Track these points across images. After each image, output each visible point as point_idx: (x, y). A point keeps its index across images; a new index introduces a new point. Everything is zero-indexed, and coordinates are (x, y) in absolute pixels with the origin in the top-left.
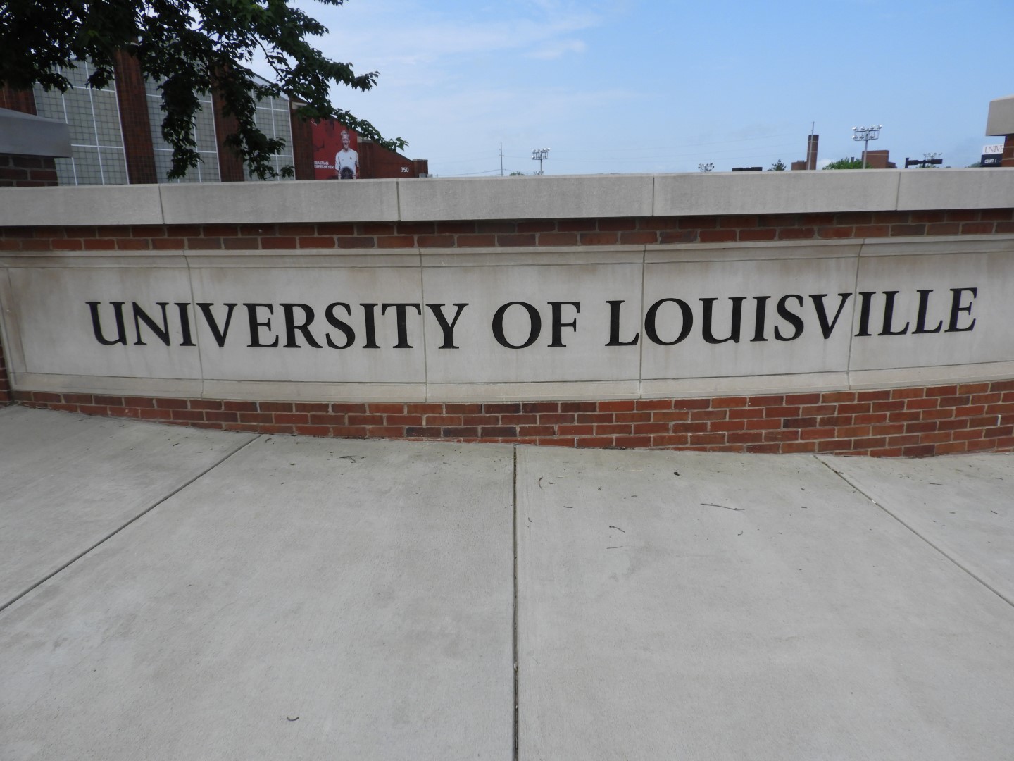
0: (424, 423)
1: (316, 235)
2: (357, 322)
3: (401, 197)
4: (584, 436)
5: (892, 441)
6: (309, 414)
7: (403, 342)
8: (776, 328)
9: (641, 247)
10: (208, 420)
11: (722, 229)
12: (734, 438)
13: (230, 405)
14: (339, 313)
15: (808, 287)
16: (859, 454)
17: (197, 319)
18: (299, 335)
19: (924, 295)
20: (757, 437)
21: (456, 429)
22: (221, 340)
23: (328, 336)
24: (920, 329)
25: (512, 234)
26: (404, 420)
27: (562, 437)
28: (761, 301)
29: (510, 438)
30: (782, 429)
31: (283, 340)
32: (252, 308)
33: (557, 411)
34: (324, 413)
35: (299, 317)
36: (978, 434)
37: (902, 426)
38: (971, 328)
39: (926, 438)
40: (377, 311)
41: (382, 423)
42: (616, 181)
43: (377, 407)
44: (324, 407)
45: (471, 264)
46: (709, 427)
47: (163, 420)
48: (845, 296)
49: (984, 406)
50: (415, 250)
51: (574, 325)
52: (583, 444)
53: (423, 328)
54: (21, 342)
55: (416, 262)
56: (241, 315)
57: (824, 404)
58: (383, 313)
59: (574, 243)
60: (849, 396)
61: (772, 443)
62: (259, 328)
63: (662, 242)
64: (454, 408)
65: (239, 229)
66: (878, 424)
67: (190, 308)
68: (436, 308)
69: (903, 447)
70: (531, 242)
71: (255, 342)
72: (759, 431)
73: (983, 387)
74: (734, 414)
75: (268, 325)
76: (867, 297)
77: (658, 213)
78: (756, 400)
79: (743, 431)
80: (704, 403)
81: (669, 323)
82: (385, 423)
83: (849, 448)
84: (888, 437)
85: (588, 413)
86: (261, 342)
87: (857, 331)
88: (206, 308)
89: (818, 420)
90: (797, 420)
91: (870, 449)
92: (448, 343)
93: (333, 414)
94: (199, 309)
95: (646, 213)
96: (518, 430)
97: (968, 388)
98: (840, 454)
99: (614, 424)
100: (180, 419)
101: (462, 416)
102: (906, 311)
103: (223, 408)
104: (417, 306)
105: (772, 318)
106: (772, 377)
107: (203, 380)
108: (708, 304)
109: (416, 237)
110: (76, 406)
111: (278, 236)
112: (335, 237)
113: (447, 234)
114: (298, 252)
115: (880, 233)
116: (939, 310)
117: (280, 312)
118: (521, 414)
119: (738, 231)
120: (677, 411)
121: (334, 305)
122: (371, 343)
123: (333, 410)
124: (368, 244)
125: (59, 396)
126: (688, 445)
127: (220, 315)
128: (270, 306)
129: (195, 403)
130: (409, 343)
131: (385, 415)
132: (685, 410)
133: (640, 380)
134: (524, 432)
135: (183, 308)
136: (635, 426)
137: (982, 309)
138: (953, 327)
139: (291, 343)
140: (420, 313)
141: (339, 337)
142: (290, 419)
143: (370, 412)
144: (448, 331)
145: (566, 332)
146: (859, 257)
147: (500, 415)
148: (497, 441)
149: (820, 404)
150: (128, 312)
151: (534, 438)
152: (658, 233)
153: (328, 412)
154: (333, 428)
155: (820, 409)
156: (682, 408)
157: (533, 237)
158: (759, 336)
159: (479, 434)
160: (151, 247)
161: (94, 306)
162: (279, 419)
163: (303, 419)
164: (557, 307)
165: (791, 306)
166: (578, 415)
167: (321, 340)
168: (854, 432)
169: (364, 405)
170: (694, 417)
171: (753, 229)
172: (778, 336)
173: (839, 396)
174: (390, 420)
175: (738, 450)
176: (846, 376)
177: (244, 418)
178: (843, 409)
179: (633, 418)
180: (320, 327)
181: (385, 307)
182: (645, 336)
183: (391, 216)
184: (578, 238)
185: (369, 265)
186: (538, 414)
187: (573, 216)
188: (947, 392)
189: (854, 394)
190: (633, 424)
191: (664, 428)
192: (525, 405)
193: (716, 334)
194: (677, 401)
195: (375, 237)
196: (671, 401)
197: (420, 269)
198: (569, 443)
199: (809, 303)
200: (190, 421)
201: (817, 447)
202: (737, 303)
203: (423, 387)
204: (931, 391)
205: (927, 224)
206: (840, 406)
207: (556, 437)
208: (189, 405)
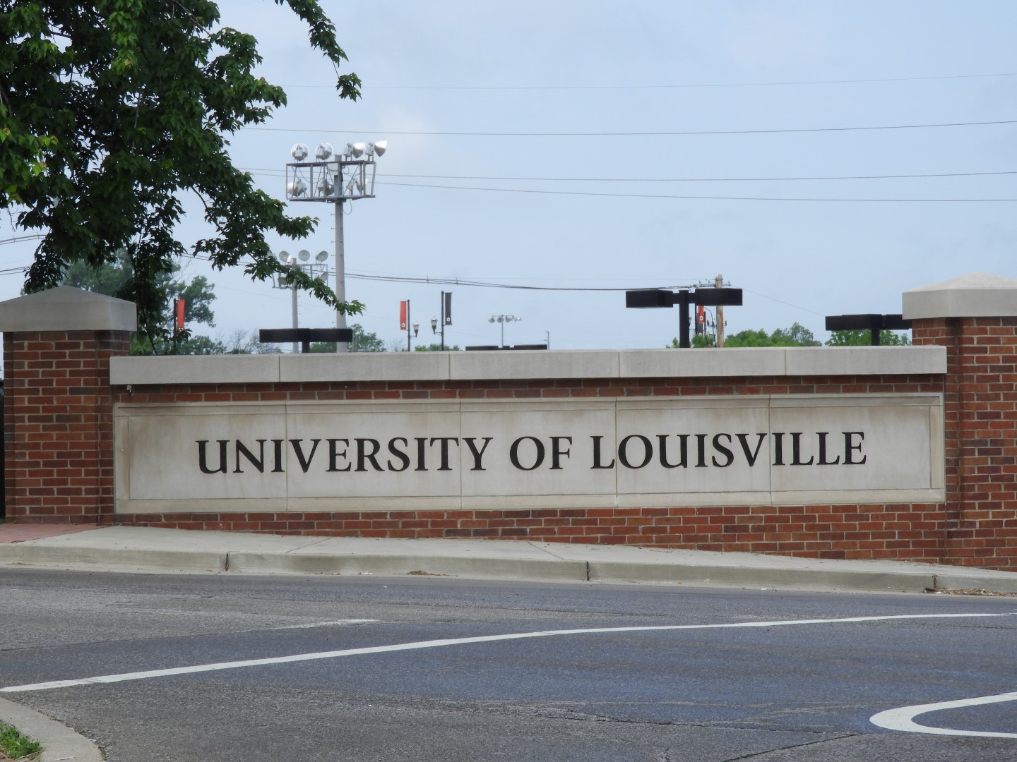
0: (459, 526)
1: (387, 390)
2: (412, 451)
3: (451, 364)
4: (577, 536)
5: (809, 546)
6: (372, 521)
7: (445, 466)
8: (713, 458)
9: (613, 399)
10: (290, 528)
11: (669, 387)
12: (688, 539)
13: (310, 516)
14: (399, 445)
15: (734, 428)
16: (784, 554)
17: (288, 452)
18: (367, 462)
19: (822, 436)
20: (705, 539)
21: (483, 530)
22: (305, 466)
23: (389, 462)
24: (823, 461)
25: (525, 389)
26: (444, 524)
27: (561, 536)
28: (701, 438)
29: (523, 537)
30: (723, 533)
31: (355, 466)
32: (332, 443)
33: (557, 516)
34: (384, 520)
35: (368, 449)
36: (881, 545)
37: (816, 534)
38: (863, 462)
39: (836, 545)
40: (427, 443)
41: (427, 527)
42: (596, 355)
43: (424, 514)
44: (383, 515)
45: (496, 410)
46: (668, 530)
47: (252, 530)
48: (762, 436)
49: (883, 523)
50: (457, 400)
51: (568, 453)
52: (576, 541)
53: (460, 456)
54: (129, 475)
55: (457, 408)
56: (324, 448)
57: (753, 515)
58: (431, 445)
59: (567, 396)
60: (772, 509)
61: (716, 543)
62: (337, 457)
63: (628, 395)
64: (482, 514)
65: (330, 386)
66: (798, 532)
67: (283, 444)
68: (470, 441)
69: (819, 551)
70: (537, 395)
71: (333, 467)
72: (706, 534)
73: (879, 507)
74: (686, 521)
75: (344, 454)
76: (779, 437)
77: (623, 375)
78: (702, 510)
79: (694, 534)
80: (663, 512)
81: (636, 452)
82: (429, 526)
83: (776, 550)
84: (805, 542)
85: (579, 518)
86: (337, 468)
87: (774, 461)
88: (296, 443)
89: (750, 527)
90: (734, 527)
91: (792, 551)
92: (478, 466)
93: (391, 520)
94: (290, 444)
95: (615, 375)
96: (528, 530)
97: (866, 508)
98: (769, 554)
99: (599, 526)
100: (267, 529)
101: (487, 520)
102: (809, 447)
103: (303, 518)
104: (456, 440)
105: (710, 451)
106: (714, 494)
107: (287, 498)
108: (663, 439)
109: (458, 392)
110: (175, 524)
111: (359, 390)
112: (401, 391)
113: (480, 389)
114: (373, 401)
115: (781, 391)
116: (836, 448)
117: (354, 446)
118: (531, 518)
119: (680, 388)
120: (644, 517)
121: (394, 439)
122: (421, 466)
123: (391, 517)
124: (424, 395)
125: (160, 516)
126: (653, 544)
127: (306, 449)
128: (346, 441)
129: (281, 515)
130: (449, 467)
131: (430, 520)
132: (650, 517)
133: (617, 494)
134: (533, 532)
135: (278, 444)
136: (614, 528)
137: (869, 448)
138: (849, 460)
139: (361, 467)
140: (458, 445)
141: (398, 463)
142: (356, 525)
143: (419, 518)
144: (478, 457)
145: (562, 458)
146: (770, 408)
147: (515, 519)
148: (513, 539)
149: (750, 514)
150: (231, 448)
151: (540, 536)
152: (625, 389)
153: (386, 518)
154: (390, 531)
155: (751, 519)
156: (648, 515)
157: (539, 391)
158: (701, 463)
159: (500, 534)
160: (260, 398)
161: (202, 445)
162: (348, 525)
163: (367, 525)
164: (556, 441)
165: (723, 441)
166: (573, 519)
167: (383, 465)
168: (778, 537)
169: (414, 512)
170: (658, 522)
171: (690, 387)
172: (715, 463)
173: (764, 509)
174: (434, 524)
175: (691, 548)
176: (769, 495)
177: (320, 526)
178: (768, 519)
179: (613, 522)
180: (384, 456)
181: (433, 440)
182: (619, 463)
183: (443, 376)
184: (570, 392)
185: (423, 411)
186: (543, 519)
187: (566, 377)
188: (849, 509)
189: (775, 508)
190: (612, 527)
191: (635, 530)
192: (533, 512)
193: (670, 461)
194: (643, 510)
195: (429, 391)
196: (639, 509)
197: (459, 414)
198: (566, 540)
199: (736, 440)
200: (274, 530)
201: (750, 548)
202: (684, 438)
203: (459, 499)
204: (836, 509)
205: (815, 386)
206: (766, 517)
207: (556, 536)
208: (275, 517)
